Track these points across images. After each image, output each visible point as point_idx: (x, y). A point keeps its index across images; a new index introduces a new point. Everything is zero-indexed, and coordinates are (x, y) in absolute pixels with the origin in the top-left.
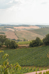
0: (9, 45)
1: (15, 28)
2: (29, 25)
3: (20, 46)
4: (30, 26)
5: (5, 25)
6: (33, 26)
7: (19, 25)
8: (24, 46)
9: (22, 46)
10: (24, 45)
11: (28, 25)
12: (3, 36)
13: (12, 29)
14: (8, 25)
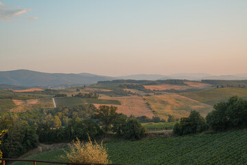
0: (123, 130)
1: (147, 87)
2: (185, 81)
3: (151, 132)
4: (188, 83)
5: (123, 81)
6: (194, 81)
7: (158, 81)
8: (160, 134)
9: (155, 134)
10: (161, 132)
11: (181, 81)
12: (108, 107)
13: (139, 90)
14: (128, 81)
